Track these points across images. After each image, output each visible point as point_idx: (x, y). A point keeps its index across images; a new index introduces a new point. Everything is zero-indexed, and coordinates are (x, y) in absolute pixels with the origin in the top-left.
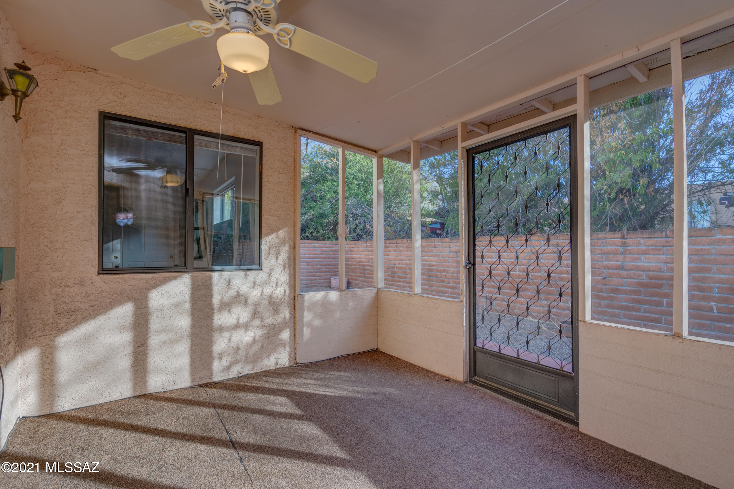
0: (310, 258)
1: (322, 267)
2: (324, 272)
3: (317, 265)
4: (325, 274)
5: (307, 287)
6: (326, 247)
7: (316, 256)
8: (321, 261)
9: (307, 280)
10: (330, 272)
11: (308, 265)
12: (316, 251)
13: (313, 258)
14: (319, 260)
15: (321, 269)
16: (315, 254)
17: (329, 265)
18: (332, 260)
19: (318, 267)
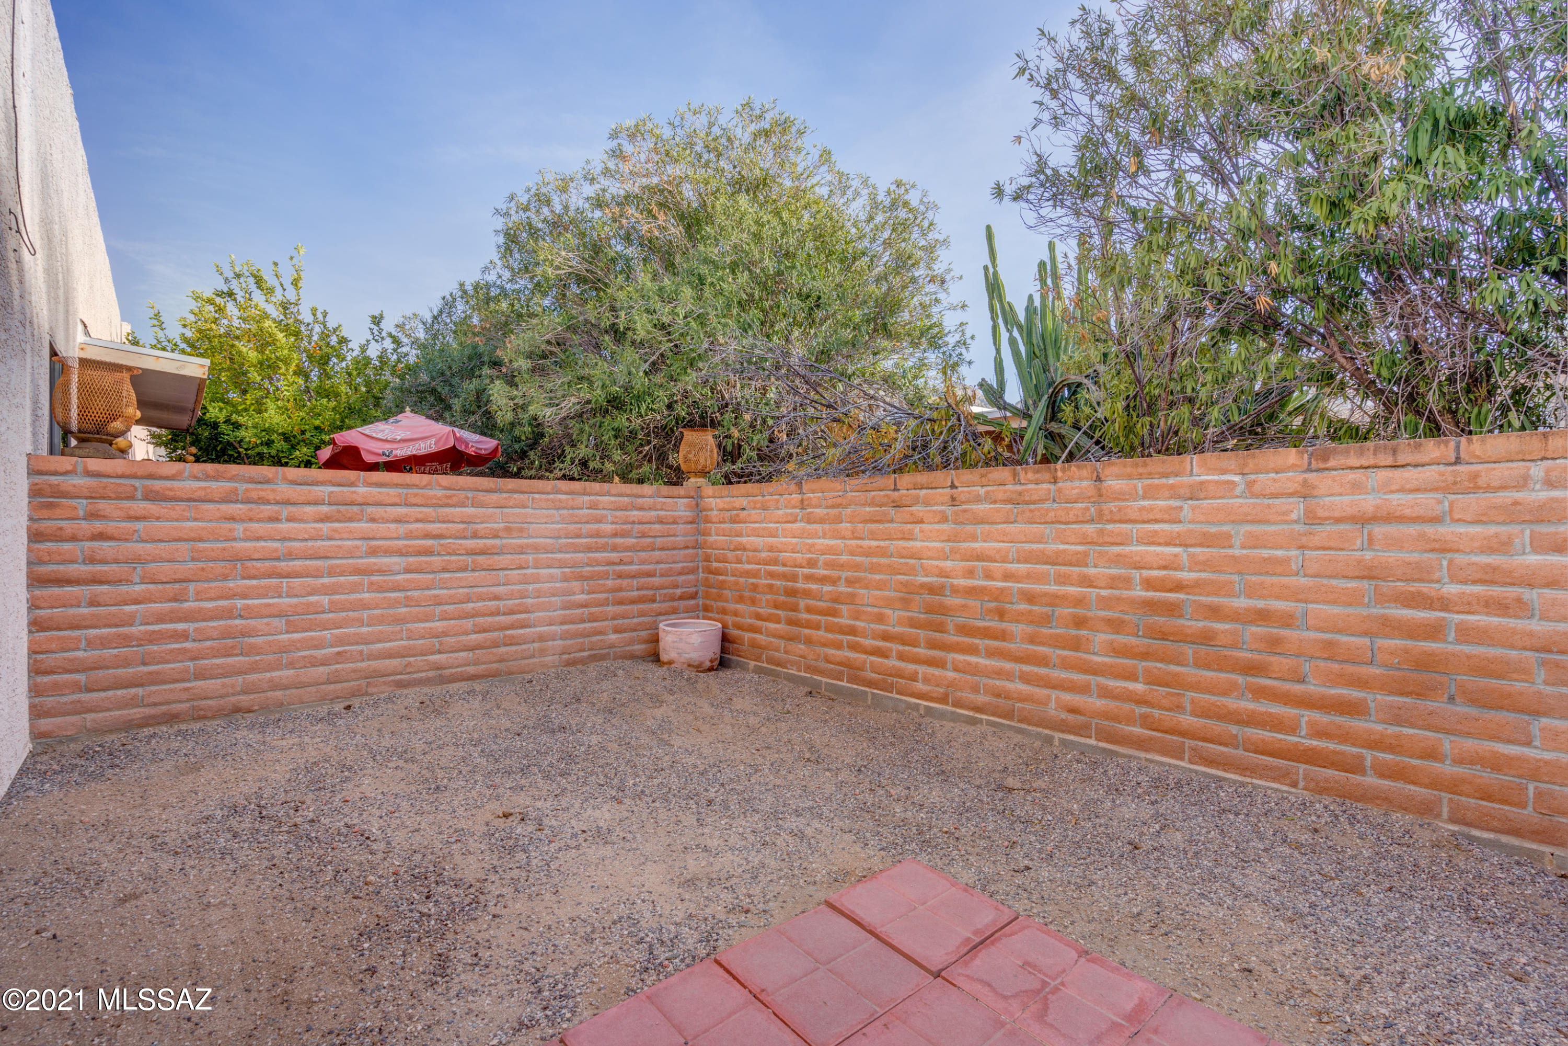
0: (576, 549)
1: (625, 582)
2: (633, 602)
3: (606, 575)
4: (635, 608)
6: (641, 509)
7: (603, 541)
8: (621, 562)
9: (565, 636)
10: (653, 601)
11: (565, 579)
12: (600, 522)
13: (589, 549)
14: (614, 556)
15: (620, 589)
16: (598, 535)
18: (663, 553)
19: (609, 583)
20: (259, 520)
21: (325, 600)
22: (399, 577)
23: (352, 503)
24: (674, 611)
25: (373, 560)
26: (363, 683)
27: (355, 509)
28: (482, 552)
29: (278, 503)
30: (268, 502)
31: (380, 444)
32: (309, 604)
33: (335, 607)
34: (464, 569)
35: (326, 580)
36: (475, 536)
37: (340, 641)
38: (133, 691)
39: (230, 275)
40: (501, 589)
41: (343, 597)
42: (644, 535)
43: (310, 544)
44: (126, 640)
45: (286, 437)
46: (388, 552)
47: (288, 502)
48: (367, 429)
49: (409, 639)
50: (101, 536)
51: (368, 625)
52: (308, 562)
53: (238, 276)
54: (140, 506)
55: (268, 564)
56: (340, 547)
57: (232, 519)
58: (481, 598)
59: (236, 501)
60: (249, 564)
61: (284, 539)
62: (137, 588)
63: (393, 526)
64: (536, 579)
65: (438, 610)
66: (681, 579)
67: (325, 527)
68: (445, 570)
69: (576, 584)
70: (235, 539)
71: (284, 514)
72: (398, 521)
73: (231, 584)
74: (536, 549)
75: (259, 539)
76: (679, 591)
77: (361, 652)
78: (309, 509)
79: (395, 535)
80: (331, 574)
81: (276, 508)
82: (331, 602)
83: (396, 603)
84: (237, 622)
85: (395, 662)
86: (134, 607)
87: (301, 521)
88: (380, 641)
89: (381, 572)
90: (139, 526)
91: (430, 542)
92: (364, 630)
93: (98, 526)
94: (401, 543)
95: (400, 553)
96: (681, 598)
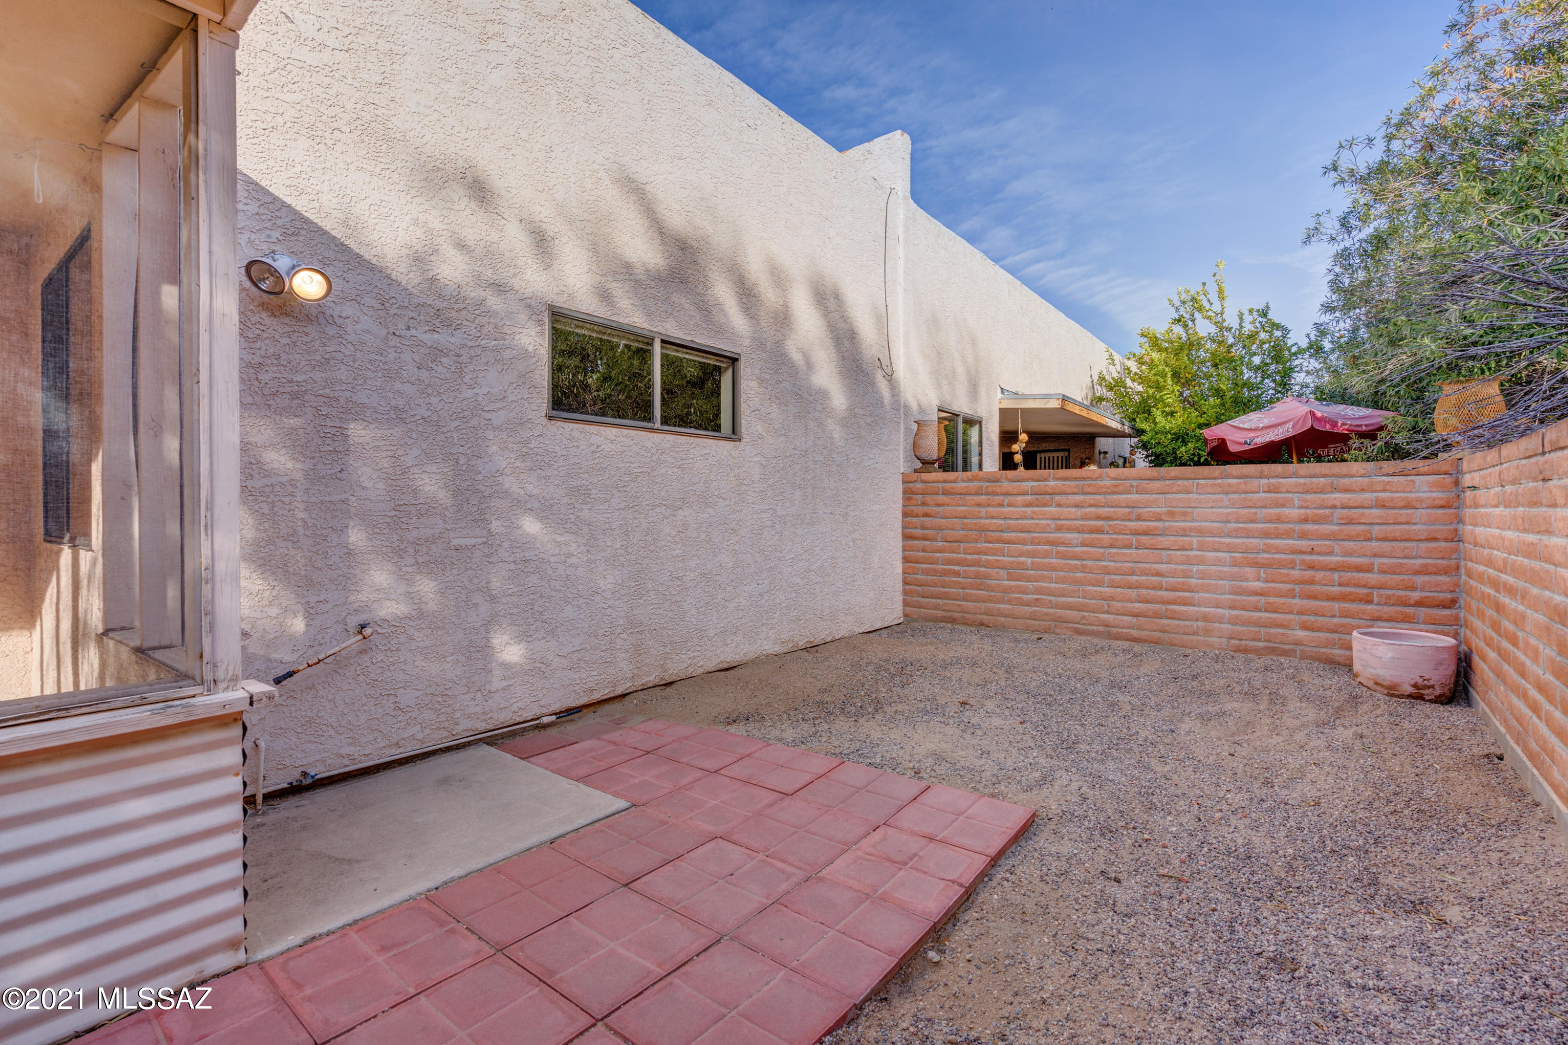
0: (1249, 534)
1: (1319, 575)
3: (1292, 565)
4: (1336, 606)
5: (1238, 650)
6: (1346, 490)
7: (1286, 526)
8: (1312, 551)
9: (1233, 621)
10: (1370, 602)
11: (1235, 563)
12: (1283, 506)
13: (1266, 535)
14: (1303, 544)
15: (1312, 582)
16: (1279, 519)
17: (1368, 569)
18: (1387, 546)
19: (1296, 573)
20: (993, 506)
21: (1029, 561)
22: (1077, 549)
23: (1046, 493)
24: (1406, 619)
25: (1059, 535)
26: (1053, 624)
27: (1048, 497)
28: (1146, 533)
29: (1002, 494)
30: (997, 494)
31: (1245, 434)
32: (1019, 563)
33: (1035, 567)
34: (1129, 547)
35: (1029, 547)
36: (1139, 518)
37: (1038, 591)
38: (938, 601)
40: (1163, 567)
41: (1040, 560)
42: (1350, 522)
43: (1020, 522)
44: (935, 572)
46: (1069, 529)
47: (1008, 494)
49: (1083, 597)
50: (926, 515)
51: (1056, 583)
52: (1019, 534)
54: (941, 498)
55: (998, 534)
56: (1037, 524)
57: (979, 505)
58: (1144, 573)
59: (982, 494)
60: (988, 533)
61: (1005, 518)
62: (940, 544)
63: (1073, 510)
64: (1201, 561)
65: (1107, 578)
66: (1420, 580)
67: (1029, 510)
68: (1112, 546)
69: (1249, 571)
70: (981, 518)
71: (1006, 501)
73: (979, 545)
74: (1201, 532)
75: (993, 518)
76: (1416, 595)
77: (1051, 601)
78: (1020, 498)
79: (1074, 517)
80: (1032, 543)
81: (1001, 498)
82: (1033, 563)
83: (1075, 569)
84: (982, 569)
85: (1075, 614)
86: (938, 555)
87: (1015, 506)
88: (1063, 596)
89: (1064, 544)
90: (940, 509)
91: (1100, 523)
92: (1053, 585)
93: (926, 509)
95: (1078, 530)
96: (1419, 604)
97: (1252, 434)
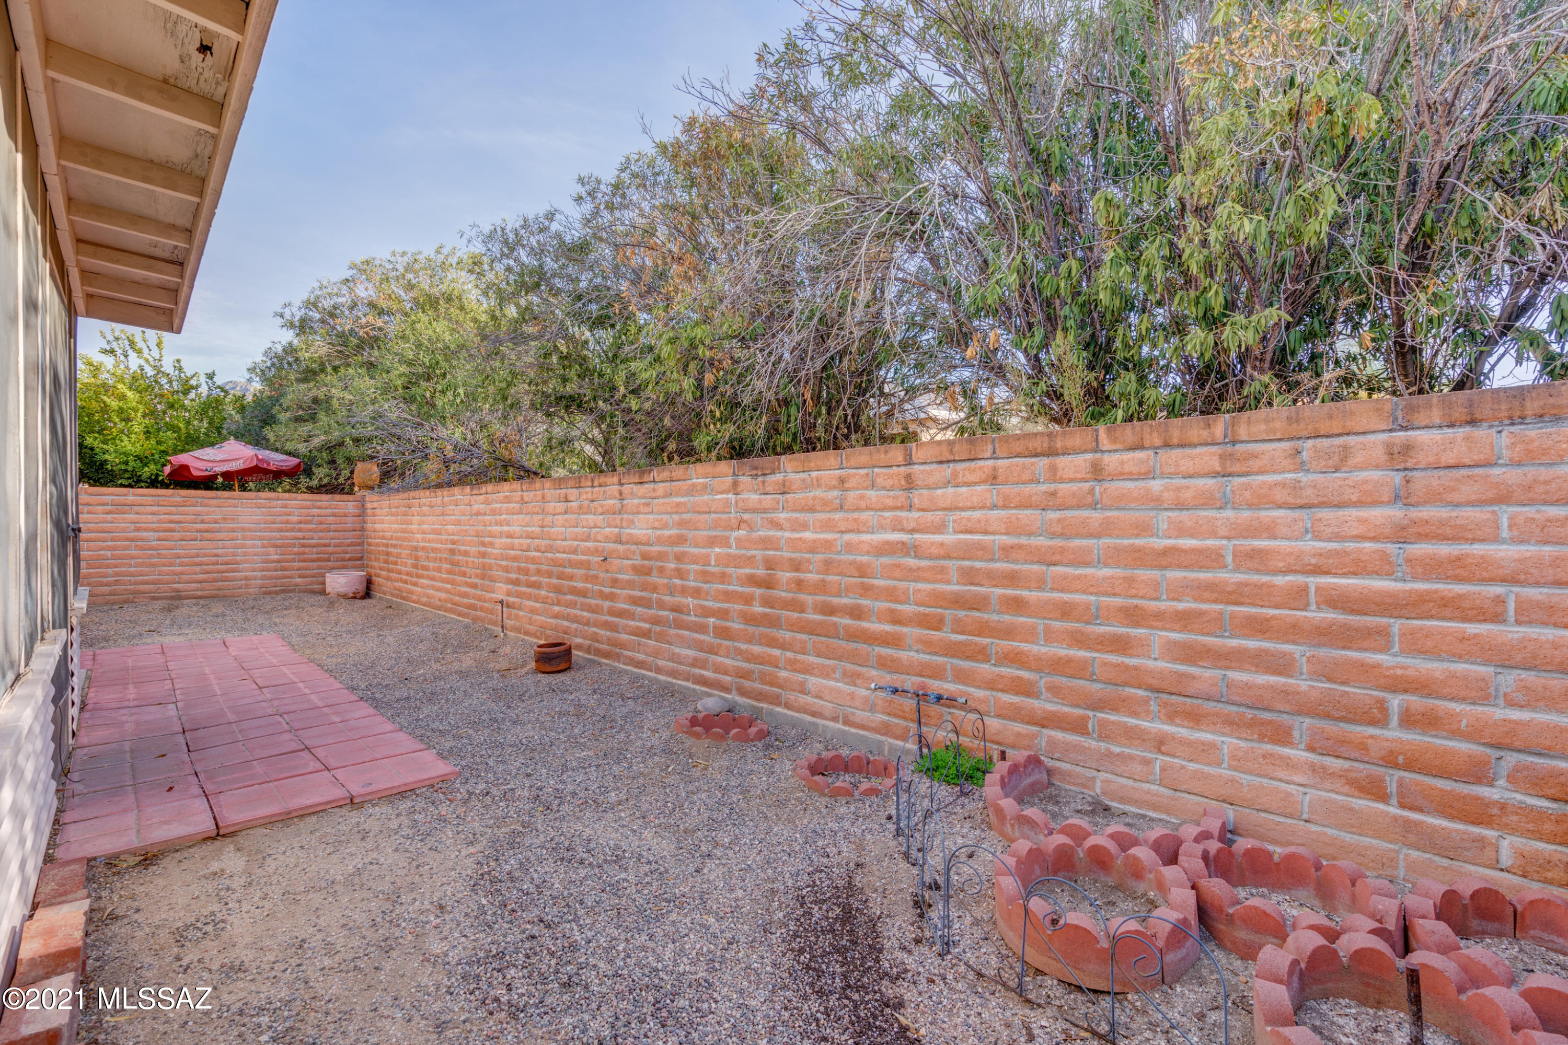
0: (272, 530)
1: (307, 550)
2: (313, 561)
3: (294, 545)
4: (315, 564)
5: (265, 593)
6: (319, 508)
7: (291, 526)
8: (304, 538)
9: (264, 578)
10: (329, 560)
11: (264, 546)
12: (289, 515)
13: (281, 530)
14: (299, 534)
15: (304, 553)
16: (287, 522)
17: (329, 545)
18: (336, 534)
19: (296, 549)
21: (109, 553)
22: (154, 543)
24: (344, 567)
25: (137, 534)
26: (131, 596)
27: (126, 508)
28: (207, 531)
31: (204, 463)
33: (114, 557)
34: (196, 540)
35: (109, 543)
36: (202, 522)
37: (117, 574)
39: (111, 338)
40: (219, 551)
41: (119, 552)
42: (321, 523)
45: (138, 458)
46: (147, 530)
48: (198, 453)
49: (159, 575)
51: (134, 567)
53: (117, 339)
56: (118, 527)
58: (205, 555)
63: (150, 517)
64: (243, 546)
65: (178, 561)
66: (350, 549)
67: (109, 517)
68: (182, 540)
69: (272, 550)
72: (153, 514)
74: (243, 530)
76: (348, 556)
77: (131, 580)
79: (151, 521)
80: (112, 540)
83: (152, 556)
85: (151, 587)
88: (140, 575)
89: (142, 540)
91: (173, 525)
94: (154, 525)
95: (154, 530)
96: (350, 559)
97: (211, 464)
